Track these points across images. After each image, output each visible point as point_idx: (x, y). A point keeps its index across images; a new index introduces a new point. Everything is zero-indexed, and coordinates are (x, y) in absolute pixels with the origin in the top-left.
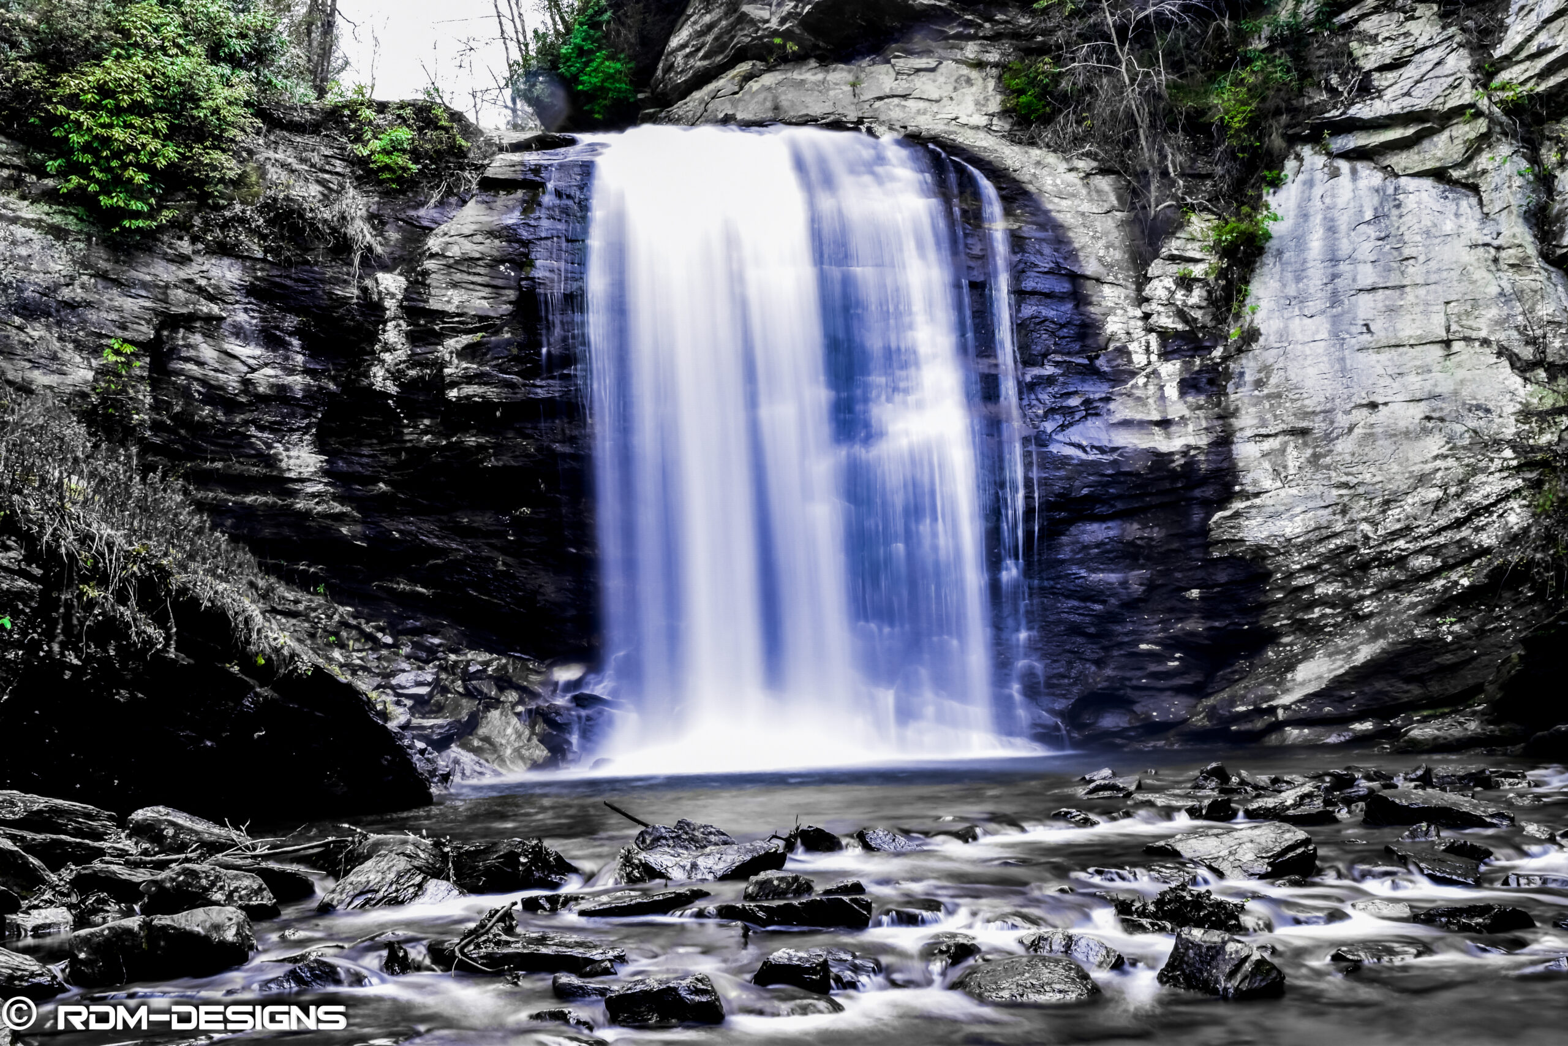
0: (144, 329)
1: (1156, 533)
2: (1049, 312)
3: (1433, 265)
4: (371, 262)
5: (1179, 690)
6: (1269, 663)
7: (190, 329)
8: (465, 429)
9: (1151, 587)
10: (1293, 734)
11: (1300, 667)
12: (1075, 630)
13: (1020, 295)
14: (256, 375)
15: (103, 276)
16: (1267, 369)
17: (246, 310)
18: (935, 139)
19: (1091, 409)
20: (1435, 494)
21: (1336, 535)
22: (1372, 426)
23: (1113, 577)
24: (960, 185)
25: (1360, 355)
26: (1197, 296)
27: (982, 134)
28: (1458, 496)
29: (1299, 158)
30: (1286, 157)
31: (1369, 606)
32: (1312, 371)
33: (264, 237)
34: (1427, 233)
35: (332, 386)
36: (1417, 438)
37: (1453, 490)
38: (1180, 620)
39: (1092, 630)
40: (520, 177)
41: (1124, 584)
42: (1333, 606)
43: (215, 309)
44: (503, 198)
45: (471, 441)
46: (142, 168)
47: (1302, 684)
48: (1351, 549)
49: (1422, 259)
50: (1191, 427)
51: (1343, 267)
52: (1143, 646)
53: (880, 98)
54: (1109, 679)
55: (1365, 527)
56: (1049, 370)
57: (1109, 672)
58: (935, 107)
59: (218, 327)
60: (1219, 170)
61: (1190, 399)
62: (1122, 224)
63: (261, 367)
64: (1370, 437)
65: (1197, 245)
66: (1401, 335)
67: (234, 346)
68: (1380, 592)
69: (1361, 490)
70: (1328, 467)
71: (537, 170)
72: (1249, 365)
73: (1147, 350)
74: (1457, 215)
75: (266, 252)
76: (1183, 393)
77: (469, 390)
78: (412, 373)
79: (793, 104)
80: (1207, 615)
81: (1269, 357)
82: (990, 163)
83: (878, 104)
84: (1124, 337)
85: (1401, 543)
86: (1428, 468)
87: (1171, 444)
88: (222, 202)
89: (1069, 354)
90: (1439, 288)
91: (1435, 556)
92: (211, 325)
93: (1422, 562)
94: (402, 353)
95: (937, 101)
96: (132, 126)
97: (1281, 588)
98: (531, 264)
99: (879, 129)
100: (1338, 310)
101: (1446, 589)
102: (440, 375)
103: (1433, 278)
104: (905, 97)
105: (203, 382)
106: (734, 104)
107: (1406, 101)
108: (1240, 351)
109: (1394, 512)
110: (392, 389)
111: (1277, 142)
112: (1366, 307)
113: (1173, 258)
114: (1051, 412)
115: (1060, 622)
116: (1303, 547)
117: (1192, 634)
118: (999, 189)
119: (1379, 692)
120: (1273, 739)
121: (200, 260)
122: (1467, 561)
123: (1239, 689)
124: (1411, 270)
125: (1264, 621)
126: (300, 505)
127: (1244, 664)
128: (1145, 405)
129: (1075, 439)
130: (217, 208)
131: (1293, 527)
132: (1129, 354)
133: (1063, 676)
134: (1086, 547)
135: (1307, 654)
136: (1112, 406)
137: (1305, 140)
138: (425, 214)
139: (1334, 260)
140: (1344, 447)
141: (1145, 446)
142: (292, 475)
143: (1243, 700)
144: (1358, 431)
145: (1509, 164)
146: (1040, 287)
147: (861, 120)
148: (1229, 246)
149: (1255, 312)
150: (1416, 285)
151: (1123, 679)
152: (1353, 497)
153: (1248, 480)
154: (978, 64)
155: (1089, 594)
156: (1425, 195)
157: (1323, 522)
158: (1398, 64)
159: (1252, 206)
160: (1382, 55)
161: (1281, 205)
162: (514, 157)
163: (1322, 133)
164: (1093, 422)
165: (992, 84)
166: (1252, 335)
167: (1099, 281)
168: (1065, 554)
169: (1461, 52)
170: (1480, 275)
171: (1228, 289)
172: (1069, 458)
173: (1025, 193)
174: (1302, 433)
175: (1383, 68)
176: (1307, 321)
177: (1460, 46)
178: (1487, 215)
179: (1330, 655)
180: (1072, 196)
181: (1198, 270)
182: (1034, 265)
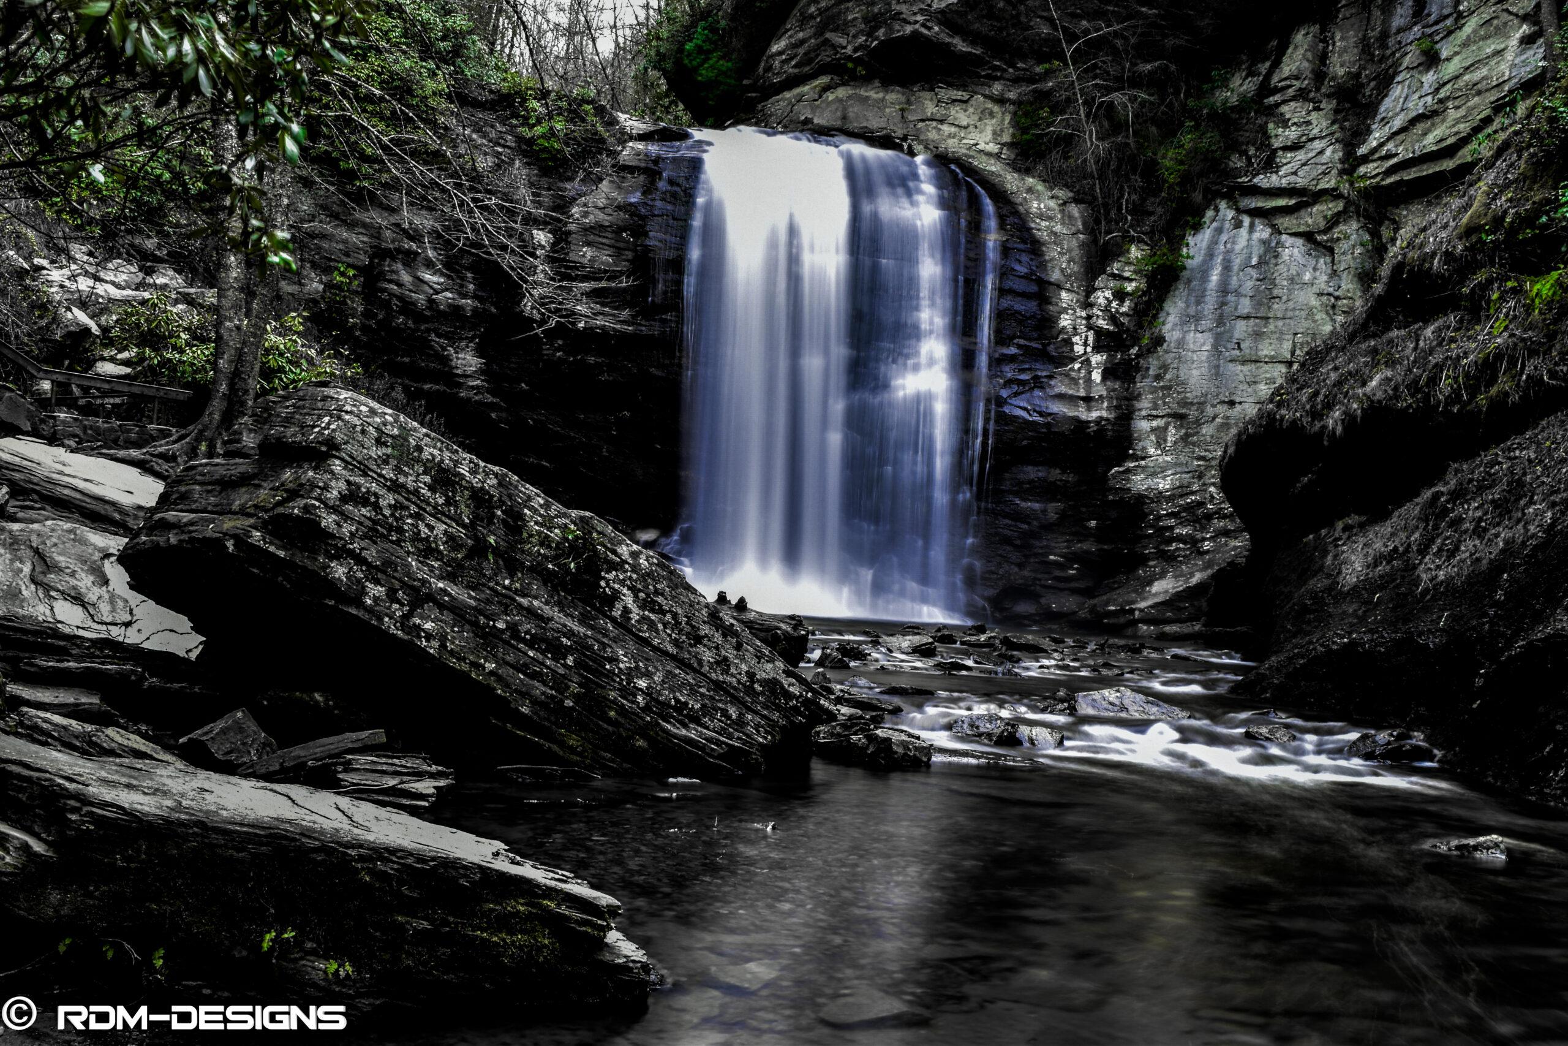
0: (362, 257)
1: (1071, 478)
2: (1020, 307)
3: (1291, 304)
4: (530, 222)
5: (1074, 591)
6: (1139, 578)
7: (394, 259)
8: (588, 351)
9: (1063, 515)
10: (1143, 628)
11: (1156, 583)
12: (1007, 541)
13: (1002, 292)
14: (439, 296)
15: (335, 216)
16: (1165, 367)
17: (435, 249)
18: (957, 161)
19: (1038, 383)
21: (1192, 493)
22: (1228, 418)
23: (1037, 506)
25: (1231, 365)
26: (1126, 307)
27: (992, 161)
29: (1217, 210)
30: (1208, 207)
31: (1207, 545)
32: (1195, 373)
34: (1292, 279)
35: (493, 310)
38: (1079, 541)
39: (1018, 542)
40: (643, 165)
41: (1044, 511)
42: (1185, 543)
43: (414, 246)
44: (630, 180)
45: (591, 359)
47: (1155, 595)
48: (1201, 504)
49: (1284, 298)
50: (1105, 404)
51: (1231, 298)
52: (1052, 557)
53: (923, 120)
54: (1024, 578)
55: (1213, 490)
56: (1013, 350)
57: (1026, 573)
58: (962, 133)
59: (414, 259)
60: (1160, 210)
61: (1109, 383)
62: (1082, 245)
63: (443, 291)
64: (1225, 426)
65: (1132, 268)
66: (1260, 353)
67: (428, 277)
68: (1216, 536)
69: (1214, 463)
70: (1194, 444)
71: (657, 160)
72: (1153, 364)
73: (1086, 344)
74: (1315, 269)
76: (1104, 379)
79: (857, 116)
80: (1099, 541)
81: (1169, 358)
82: (994, 185)
83: (920, 125)
84: (1070, 329)
87: (1089, 415)
89: (1030, 339)
90: (1292, 322)
92: (410, 259)
95: (965, 128)
97: (1151, 527)
98: (646, 234)
99: (918, 148)
100: (1220, 330)
103: (1290, 314)
104: (942, 122)
105: (401, 298)
106: (814, 109)
107: (1293, 179)
108: (1149, 351)
110: (537, 316)
111: (1198, 197)
112: (1241, 328)
113: (1114, 276)
114: (1009, 383)
115: (997, 534)
116: (1169, 499)
117: (1088, 552)
118: (998, 208)
120: (1129, 632)
123: (1114, 595)
124: (1275, 306)
125: (1138, 548)
126: (463, 394)
127: (1123, 577)
128: (1076, 384)
129: (1023, 404)
131: (1164, 484)
132: (1072, 344)
133: (993, 573)
134: (1020, 483)
135: (1162, 575)
136: (1052, 383)
137: (1223, 196)
138: (571, 187)
139: (1225, 291)
140: (1207, 430)
141: (1071, 414)
142: (459, 372)
143: (1114, 602)
144: (1218, 420)
145: (1354, 237)
146: (1016, 287)
147: (905, 138)
148: (1154, 272)
149: (1164, 323)
150: (1276, 318)
151: (1035, 579)
152: (1207, 467)
153: (1139, 447)
154: (1001, 101)
155: (1019, 516)
156: (1296, 250)
157: (1185, 483)
158: (1295, 147)
159: (1176, 243)
160: (1287, 137)
161: (1196, 245)
162: (640, 146)
163: (1235, 193)
164: (1038, 393)
165: (1008, 119)
166: (1159, 341)
167: (1059, 287)
168: (1007, 486)
169: (1337, 146)
170: (1320, 316)
171: (1148, 304)
172: (1017, 417)
173: (1017, 213)
174: (1182, 417)
175: (1286, 149)
176: (1199, 335)
177: (1337, 141)
178: (1335, 272)
179: (1175, 577)
180: (1050, 218)
181: (1130, 287)
182: (1013, 269)
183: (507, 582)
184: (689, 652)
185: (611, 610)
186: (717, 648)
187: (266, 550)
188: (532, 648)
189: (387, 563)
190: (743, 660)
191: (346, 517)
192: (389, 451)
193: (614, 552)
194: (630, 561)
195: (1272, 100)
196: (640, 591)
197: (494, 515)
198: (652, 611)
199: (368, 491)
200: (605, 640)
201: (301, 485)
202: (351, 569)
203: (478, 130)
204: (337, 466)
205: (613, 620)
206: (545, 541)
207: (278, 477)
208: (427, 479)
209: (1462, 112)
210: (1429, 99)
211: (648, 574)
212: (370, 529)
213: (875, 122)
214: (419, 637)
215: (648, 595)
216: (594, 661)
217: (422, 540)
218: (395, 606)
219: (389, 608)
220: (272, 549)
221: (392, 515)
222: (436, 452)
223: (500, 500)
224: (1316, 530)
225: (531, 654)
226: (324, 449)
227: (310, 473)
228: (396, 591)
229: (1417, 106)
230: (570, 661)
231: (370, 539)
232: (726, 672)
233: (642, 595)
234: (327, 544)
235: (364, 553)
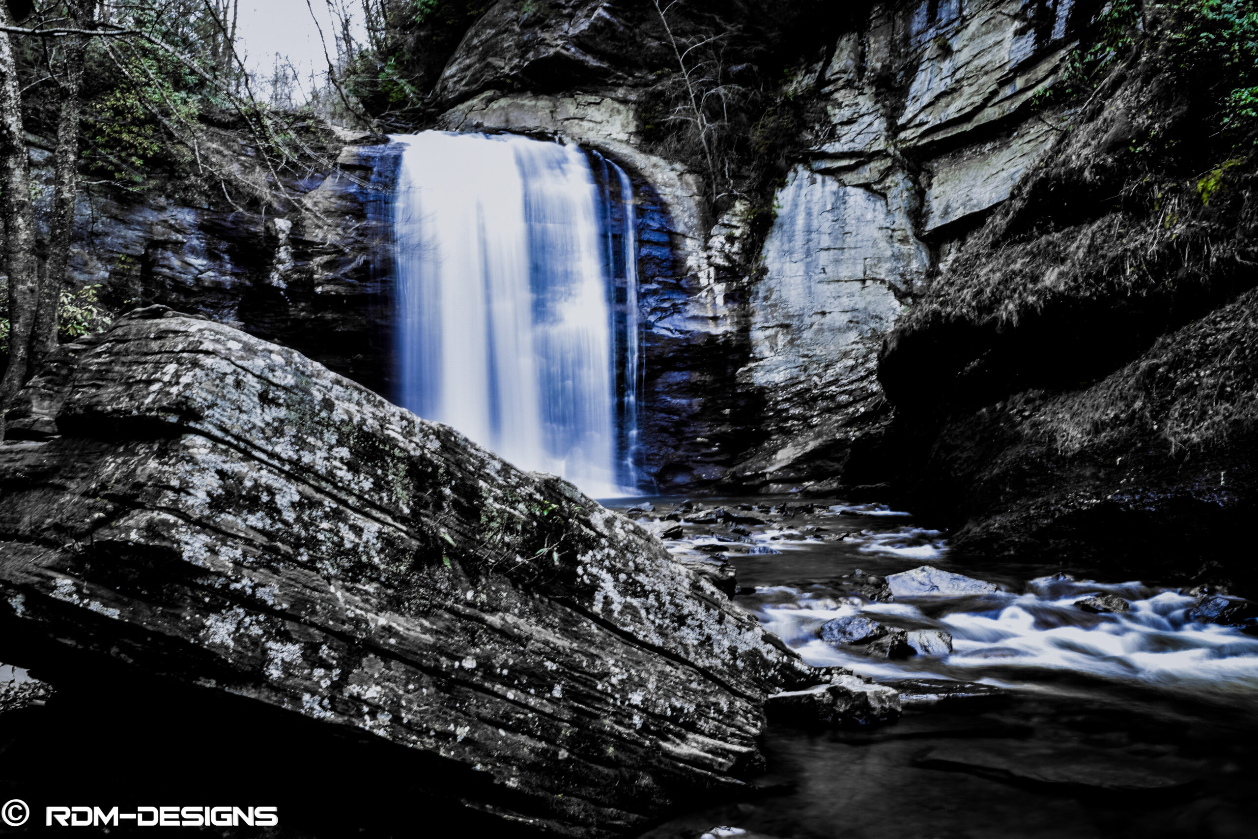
0: (139, 248)
1: (708, 378)
2: (656, 253)
3: (859, 237)
4: (272, 213)
5: (717, 463)
6: (765, 449)
7: (165, 249)
8: (326, 309)
9: (704, 407)
10: (774, 487)
11: (780, 452)
12: (663, 429)
13: (641, 242)
14: (204, 275)
15: (114, 217)
16: (770, 290)
17: (198, 238)
18: (597, 147)
19: (676, 309)
20: (851, 362)
21: (800, 382)
22: (822, 324)
23: (684, 402)
24: (610, 176)
25: (820, 285)
26: (736, 247)
27: (624, 146)
28: (863, 364)
29: (796, 171)
30: (789, 170)
31: (815, 421)
32: (793, 293)
33: (208, 196)
34: (858, 219)
35: (248, 283)
36: (845, 332)
37: (860, 361)
38: (719, 425)
39: (672, 430)
40: (357, 163)
41: (690, 405)
42: (798, 420)
43: (180, 237)
44: (347, 176)
45: (329, 316)
46: (140, 157)
47: (780, 461)
48: (808, 390)
49: (854, 233)
50: (729, 321)
51: (814, 236)
52: (699, 439)
53: (567, 119)
54: (679, 456)
55: (815, 378)
56: (654, 286)
57: (680, 453)
58: (599, 127)
59: (181, 248)
60: (753, 175)
61: (729, 305)
62: (699, 204)
63: (206, 271)
64: (821, 331)
65: (738, 218)
66: (841, 275)
67: (192, 260)
68: (821, 413)
69: (814, 359)
70: (798, 346)
71: (368, 158)
72: (761, 289)
73: (709, 277)
74: (874, 210)
75: (210, 205)
76: (726, 302)
77: (328, 288)
78: (295, 276)
79: (517, 119)
80: (733, 424)
81: (772, 284)
83: (566, 123)
84: (696, 268)
85: (833, 388)
86: (849, 348)
87: (717, 330)
88: (184, 175)
89: (666, 277)
90: (862, 251)
91: (850, 395)
92: (177, 247)
93: (843, 398)
94: (289, 265)
95: (601, 123)
96: (133, 132)
97: (772, 410)
98: (364, 216)
99: (566, 139)
100: (809, 260)
101: (854, 413)
102: (311, 278)
103: (859, 245)
104: (582, 119)
105: (173, 279)
106: (483, 116)
107: (852, 145)
108: (757, 279)
109: (830, 372)
110: (283, 285)
111: (782, 162)
112: (824, 258)
113: (725, 225)
114: (654, 311)
115: (655, 425)
116: (784, 388)
117: (725, 433)
118: (632, 180)
119: (818, 466)
120: (764, 490)
121: (171, 209)
122: (865, 398)
123: (748, 463)
124: (848, 240)
125: (763, 427)
127: (753, 450)
128: (705, 308)
129: (667, 326)
130: (180, 178)
131: (779, 377)
132: (698, 278)
133: (656, 455)
134: (670, 385)
135: (784, 445)
136: (687, 308)
137: (800, 161)
139: (809, 231)
140: (807, 335)
141: (704, 330)
143: (749, 469)
144: (815, 327)
145: (901, 184)
146: (652, 238)
147: (555, 133)
148: (755, 220)
149: (766, 258)
150: (850, 248)
151: (688, 457)
152: (810, 362)
153: (757, 351)
154: (624, 101)
155: (671, 410)
156: (858, 198)
157: (795, 375)
158: (850, 122)
159: (769, 198)
160: (843, 116)
161: (784, 198)
162: (355, 149)
163: (808, 158)
164: (677, 316)
165: (631, 114)
166: (764, 271)
167: (684, 236)
168: (659, 388)
169: (882, 119)
170: (883, 244)
171: (753, 244)
172: (663, 336)
173: (646, 183)
174: (787, 326)
175: (843, 124)
176: (793, 265)
177: (882, 115)
178: (889, 211)
179: (795, 446)
180: (672, 186)
181: (737, 233)
182: (649, 226)
183: (470, 595)
184: (674, 638)
185: (591, 605)
186: (700, 626)
187: (85, 611)
188: (510, 686)
189: (300, 602)
190: (724, 633)
191: (225, 536)
192: (282, 413)
193: (588, 524)
194: (606, 532)
195: (827, 89)
196: (621, 571)
197: (442, 497)
198: (635, 595)
199: (256, 485)
200: (593, 650)
201: (139, 486)
202: (240, 623)
203: (224, 144)
204: (198, 446)
205: (595, 617)
206: (509, 526)
207: (93, 472)
208: (344, 452)
209: (974, 88)
210: (948, 80)
211: (626, 547)
212: (267, 549)
213: (531, 123)
214: (360, 715)
215: (629, 575)
216: (584, 684)
217: (346, 553)
218: (319, 672)
219: (309, 677)
220: (95, 606)
221: (298, 519)
222: (353, 408)
223: (448, 472)
224: (990, 403)
225: (511, 695)
226: (173, 419)
227: (153, 464)
228: (316, 647)
229: (939, 87)
230: (557, 692)
231: (268, 566)
232: (710, 654)
233: (623, 577)
234: (195, 587)
235: (261, 593)
